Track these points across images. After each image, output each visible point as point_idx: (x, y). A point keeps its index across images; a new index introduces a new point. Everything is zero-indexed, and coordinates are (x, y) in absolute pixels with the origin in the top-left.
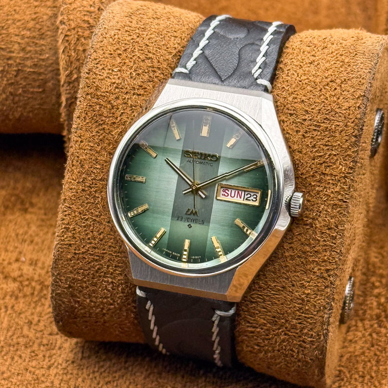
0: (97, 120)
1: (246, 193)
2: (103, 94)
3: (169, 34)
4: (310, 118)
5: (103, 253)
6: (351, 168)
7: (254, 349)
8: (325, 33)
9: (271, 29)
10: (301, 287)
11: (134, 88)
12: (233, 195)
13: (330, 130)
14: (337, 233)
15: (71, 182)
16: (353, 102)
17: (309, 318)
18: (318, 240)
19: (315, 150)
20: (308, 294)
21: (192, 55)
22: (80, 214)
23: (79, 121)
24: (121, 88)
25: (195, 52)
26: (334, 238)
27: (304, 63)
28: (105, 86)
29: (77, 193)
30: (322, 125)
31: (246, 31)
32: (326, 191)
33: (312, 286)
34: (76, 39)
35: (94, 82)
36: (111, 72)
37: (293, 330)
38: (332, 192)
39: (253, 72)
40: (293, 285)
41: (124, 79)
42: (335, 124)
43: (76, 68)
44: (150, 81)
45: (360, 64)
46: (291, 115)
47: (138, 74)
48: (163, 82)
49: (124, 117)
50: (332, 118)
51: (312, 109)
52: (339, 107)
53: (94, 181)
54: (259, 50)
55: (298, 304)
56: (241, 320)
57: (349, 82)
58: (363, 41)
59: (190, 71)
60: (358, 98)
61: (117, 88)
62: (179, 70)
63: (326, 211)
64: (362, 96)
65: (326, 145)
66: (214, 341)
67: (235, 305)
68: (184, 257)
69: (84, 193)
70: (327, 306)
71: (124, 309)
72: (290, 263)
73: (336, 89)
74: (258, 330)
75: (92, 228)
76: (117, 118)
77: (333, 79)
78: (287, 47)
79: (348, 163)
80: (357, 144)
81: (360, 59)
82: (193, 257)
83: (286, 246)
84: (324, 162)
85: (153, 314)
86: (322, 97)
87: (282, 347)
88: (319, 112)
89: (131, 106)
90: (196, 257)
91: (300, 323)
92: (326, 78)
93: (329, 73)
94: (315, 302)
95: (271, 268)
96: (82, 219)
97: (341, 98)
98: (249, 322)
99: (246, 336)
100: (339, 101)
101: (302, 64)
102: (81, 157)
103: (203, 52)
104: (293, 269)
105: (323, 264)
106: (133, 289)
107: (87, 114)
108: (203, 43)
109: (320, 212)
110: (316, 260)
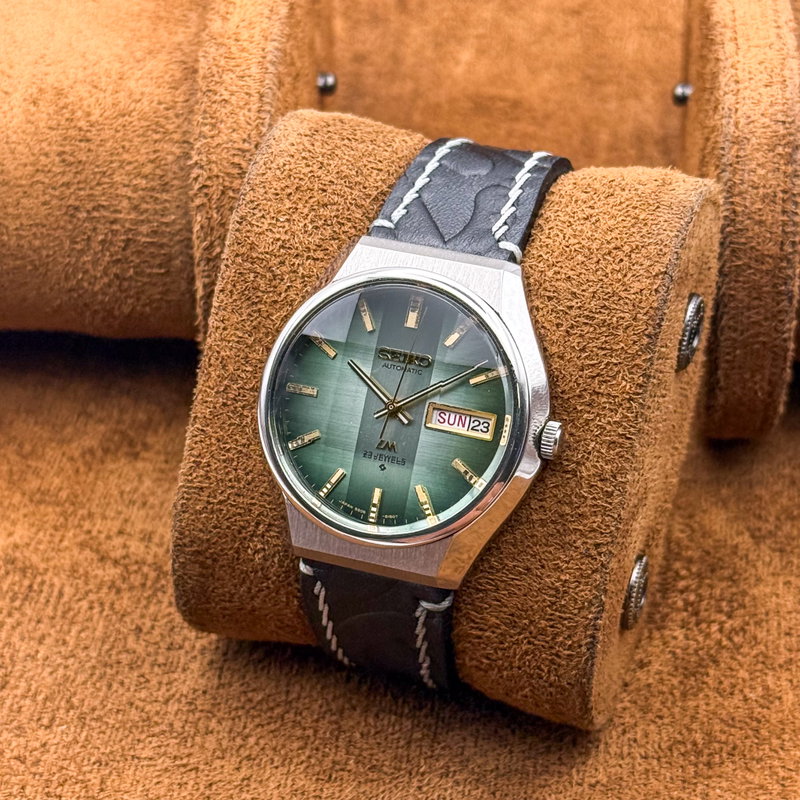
0: (249, 296)
1: (473, 419)
2: (260, 256)
3: (370, 166)
4: (579, 304)
5: (251, 504)
6: (641, 386)
7: (482, 663)
8: (613, 172)
9: (530, 164)
10: (555, 570)
11: (308, 248)
12: (451, 421)
13: (609, 325)
14: (614, 486)
15: (206, 391)
16: (648, 281)
17: (565, 619)
18: (583, 496)
19: (584, 355)
20: (566, 581)
21: (402, 199)
22: (219, 441)
23: (222, 296)
24: (289, 248)
25: (408, 195)
26: (610, 495)
27: (576, 218)
28: (265, 244)
29: (215, 408)
30: (597, 316)
31: (490, 165)
32: (600, 421)
33: (572, 568)
34: (220, 193)
35: (248, 237)
36: (274, 222)
37: (540, 637)
38: (609, 423)
39: (494, 229)
40: (543, 567)
41: (293, 234)
42: (617, 316)
43: (219, 237)
44: (334, 239)
45: (662, 223)
46: (550, 298)
47: (316, 228)
48: (353, 241)
49: (292, 294)
50: (614, 306)
51: (583, 291)
52: (626, 290)
53: (241, 391)
54: (507, 195)
55: (550, 596)
56: (461, 616)
57: (644, 251)
58: (670, 187)
59: (397, 225)
60: (657, 275)
61: (282, 247)
62: (379, 222)
63: (598, 451)
64: (662, 273)
65: (603, 349)
66: (420, 649)
67: (452, 594)
68: (372, 515)
69: (226, 409)
70: (594, 601)
71: (282, 592)
72: (540, 531)
73: (622, 260)
74: (487, 634)
75: (235, 463)
76: (281, 294)
77: (619, 245)
78: (553, 193)
79: (635, 377)
80: (650, 348)
81: (664, 215)
82: (386, 516)
83: (534, 504)
84: (598, 375)
85: (325, 603)
86: (599, 273)
87: (525, 663)
88: (594, 297)
89: (303, 276)
90: (391, 517)
91: (552, 627)
92: (608, 243)
93: (613, 235)
94: (576, 594)
95: (509, 537)
96: (221, 449)
97: (630, 275)
98: (473, 621)
99: (470, 642)
100: (626, 279)
101: (571, 220)
102: (223, 353)
103: (420, 197)
104: (544, 541)
105: (590, 535)
106: (296, 561)
107: (234, 286)
108: (421, 181)
109: (589, 453)
110: (581, 527)
